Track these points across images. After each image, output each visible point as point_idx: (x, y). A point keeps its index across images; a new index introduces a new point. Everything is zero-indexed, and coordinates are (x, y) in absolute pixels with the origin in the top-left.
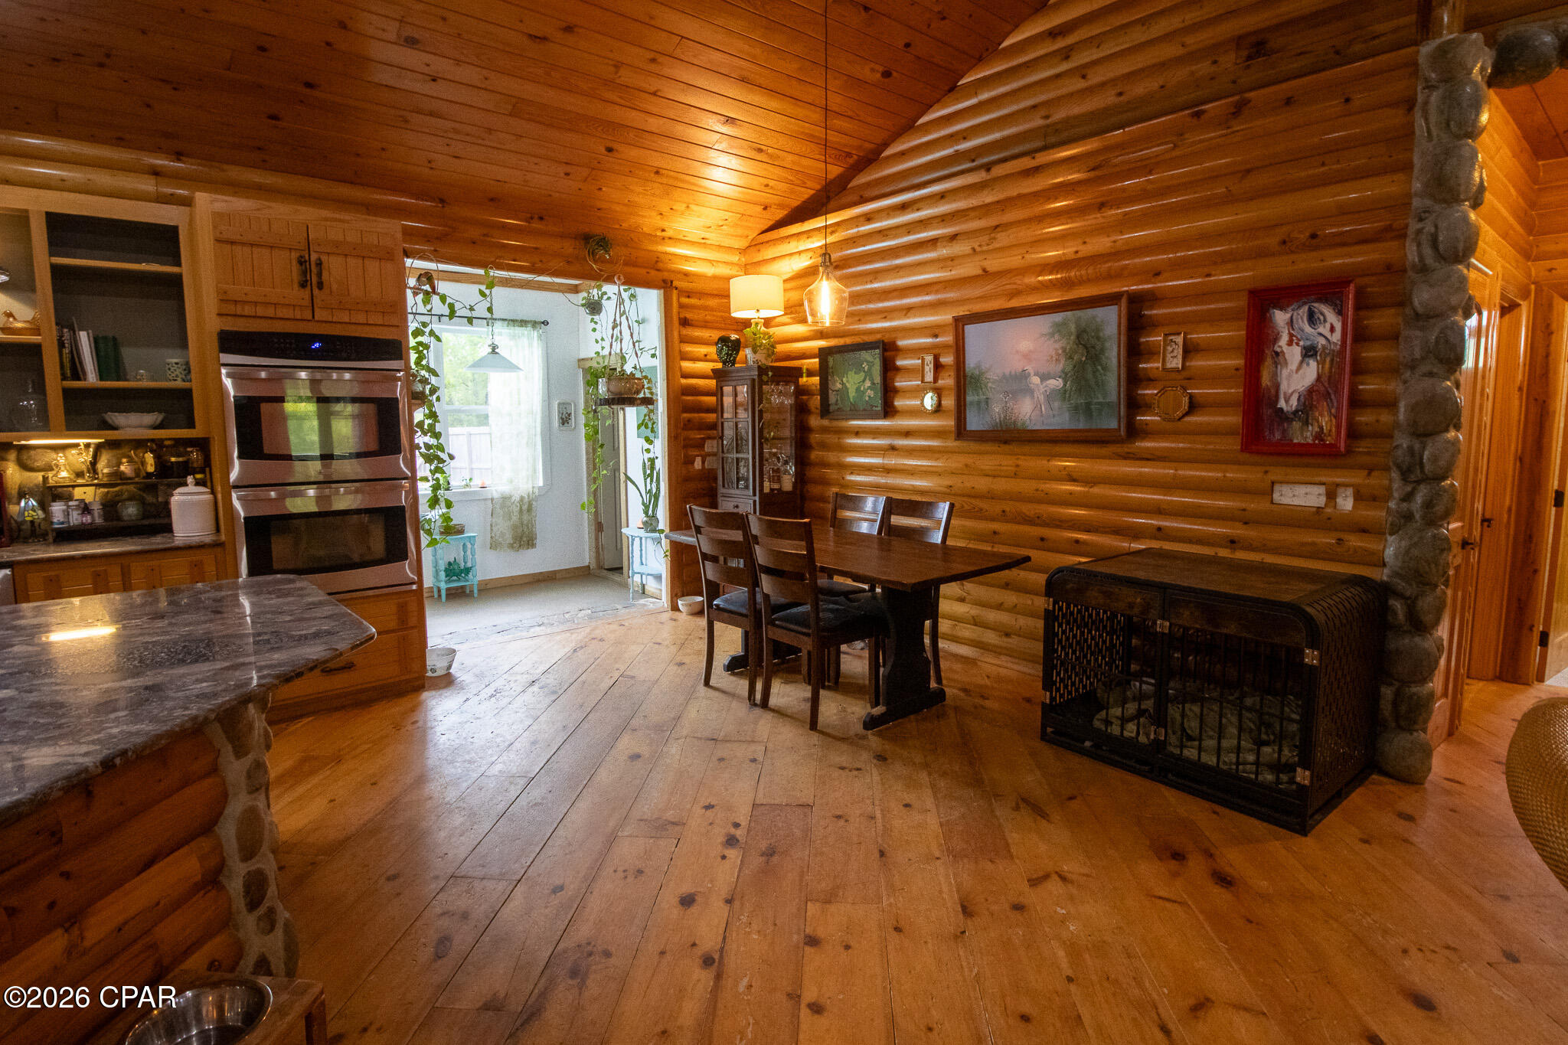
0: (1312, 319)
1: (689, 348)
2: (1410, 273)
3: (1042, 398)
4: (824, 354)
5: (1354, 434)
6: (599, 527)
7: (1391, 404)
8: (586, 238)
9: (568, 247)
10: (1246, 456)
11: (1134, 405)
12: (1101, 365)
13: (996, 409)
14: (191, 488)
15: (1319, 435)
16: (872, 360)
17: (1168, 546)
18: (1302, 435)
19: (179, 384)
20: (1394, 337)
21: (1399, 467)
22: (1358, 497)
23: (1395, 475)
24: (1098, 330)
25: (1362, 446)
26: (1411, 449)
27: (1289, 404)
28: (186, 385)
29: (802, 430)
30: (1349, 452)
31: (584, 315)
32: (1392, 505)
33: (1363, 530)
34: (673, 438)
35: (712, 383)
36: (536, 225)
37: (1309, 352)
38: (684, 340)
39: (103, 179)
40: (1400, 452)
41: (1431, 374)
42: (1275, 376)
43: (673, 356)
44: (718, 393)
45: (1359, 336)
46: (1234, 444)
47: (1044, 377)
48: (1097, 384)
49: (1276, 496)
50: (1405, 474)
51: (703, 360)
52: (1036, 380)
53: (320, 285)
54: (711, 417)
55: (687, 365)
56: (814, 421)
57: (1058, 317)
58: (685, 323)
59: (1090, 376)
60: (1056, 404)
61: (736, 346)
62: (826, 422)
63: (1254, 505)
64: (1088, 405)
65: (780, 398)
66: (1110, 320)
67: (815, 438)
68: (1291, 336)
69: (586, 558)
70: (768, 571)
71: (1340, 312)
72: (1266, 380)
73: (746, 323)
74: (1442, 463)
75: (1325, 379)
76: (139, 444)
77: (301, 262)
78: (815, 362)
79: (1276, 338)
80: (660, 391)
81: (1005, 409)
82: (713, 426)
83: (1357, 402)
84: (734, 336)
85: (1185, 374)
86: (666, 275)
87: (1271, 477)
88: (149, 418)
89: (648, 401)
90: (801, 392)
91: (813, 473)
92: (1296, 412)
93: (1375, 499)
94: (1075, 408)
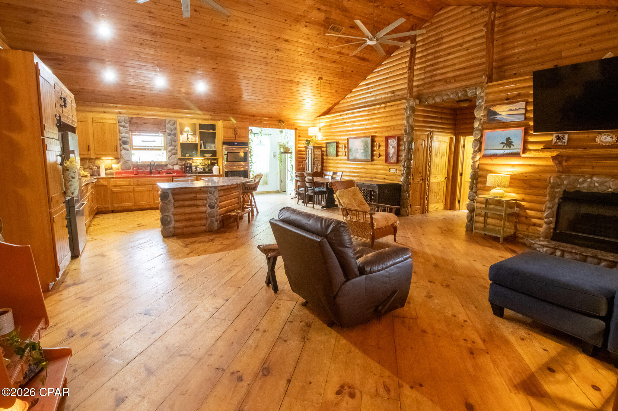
0: (393, 141)
1: (300, 142)
2: (404, 135)
3: (360, 153)
4: (327, 144)
6: (281, 182)
7: (402, 156)
8: (280, 121)
9: (276, 123)
10: (386, 164)
11: (372, 155)
12: (368, 148)
13: (354, 156)
14: (216, 166)
15: (394, 160)
16: (335, 145)
17: (377, 180)
18: (392, 161)
19: (213, 150)
20: (402, 145)
22: (399, 171)
23: (403, 167)
24: (367, 142)
25: (399, 162)
27: (391, 155)
28: (215, 150)
29: (322, 159)
31: (279, 133)
33: (399, 176)
34: (296, 160)
35: (304, 149)
36: (270, 119)
37: (393, 147)
38: (299, 140)
40: (403, 164)
43: (296, 143)
44: (306, 151)
46: (384, 162)
47: (360, 150)
48: (368, 151)
49: (390, 171)
51: (303, 145)
52: (359, 150)
53: (237, 134)
54: (304, 156)
55: (300, 145)
56: (325, 157)
57: (362, 139)
58: (299, 136)
59: (366, 150)
60: (362, 154)
61: (310, 141)
62: (327, 158)
63: (387, 172)
65: (318, 152)
66: (369, 140)
67: (325, 161)
68: (391, 144)
69: (278, 189)
70: (307, 182)
71: (396, 141)
72: (388, 151)
73: (312, 137)
75: (395, 151)
76: (208, 159)
77: (234, 130)
78: (325, 145)
79: (389, 144)
80: (293, 150)
81: (355, 156)
82: (304, 158)
84: (309, 140)
85: (379, 150)
86: (295, 127)
87: (390, 168)
88: (210, 155)
89: (291, 153)
90: (322, 151)
91: (324, 168)
92: (391, 157)
93: (401, 171)
94: (365, 156)
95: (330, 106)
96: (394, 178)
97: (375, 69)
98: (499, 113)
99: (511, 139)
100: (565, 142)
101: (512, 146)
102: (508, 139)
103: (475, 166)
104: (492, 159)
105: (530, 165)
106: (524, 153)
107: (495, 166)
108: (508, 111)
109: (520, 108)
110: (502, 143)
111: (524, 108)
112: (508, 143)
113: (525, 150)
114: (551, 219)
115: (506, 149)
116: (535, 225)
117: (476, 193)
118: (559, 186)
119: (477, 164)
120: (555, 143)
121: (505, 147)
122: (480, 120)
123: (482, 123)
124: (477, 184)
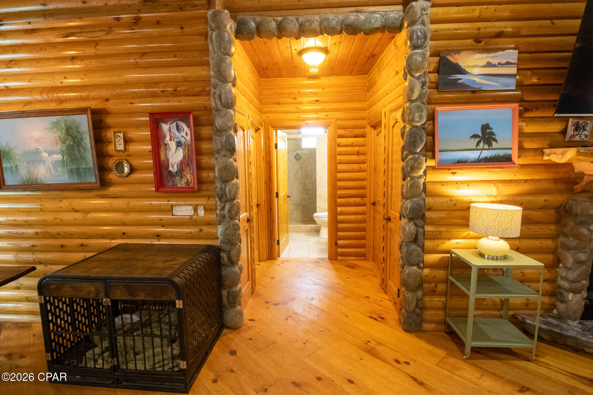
0: (178, 128)
2: (213, 111)
3: (51, 165)
5: (200, 181)
7: (212, 169)
10: (158, 194)
11: (103, 170)
12: (82, 147)
15: (187, 183)
17: (129, 241)
18: (181, 183)
20: (210, 139)
21: (218, 196)
22: (206, 210)
23: (217, 199)
24: (78, 127)
25: (205, 187)
26: (221, 188)
27: (173, 169)
30: (199, 190)
32: (218, 212)
33: (209, 224)
37: (179, 144)
40: (218, 190)
41: (225, 156)
42: (166, 155)
45: (197, 138)
46: (152, 188)
47: (50, 153)
48: (81, 157)
49: (174, 212)
50: (220, 199)
52: (45, 155)
57: (54, 119)
59: (77, 153)
60: (60, 169)
63: (167, 217)
64: (78, 169)
68: (171, 136)
71: (189, 127)
72: (163, 158)
74: (232, 193)
75: (186, 157)
79: (164, 137)
81: (30, 173)
83: (200, 168)
85: (127, 153)
87: (171, 203)
92: (177, 172)
93: (211, 210)
94: (71, 171)
96: (194, 230)
98: (467, 70)
99: (491, 129)
101: (494, 143)
102: (485, 128)
103: (418, 187)
104: (454, 171)
105: (526, 181)
106: (519, 156)
108: (485, 66)
109: (508, 63)
110: (475, 136)
111: (515, 64)
112: (487, 135)
113: (521, 149)
114: (584, 282)
115: (483, 149)
117: (422, 247)
119: (422, 181)
121: (481, 145)
122: (423, 84)
123: (426, 89)
124: (423, 227)
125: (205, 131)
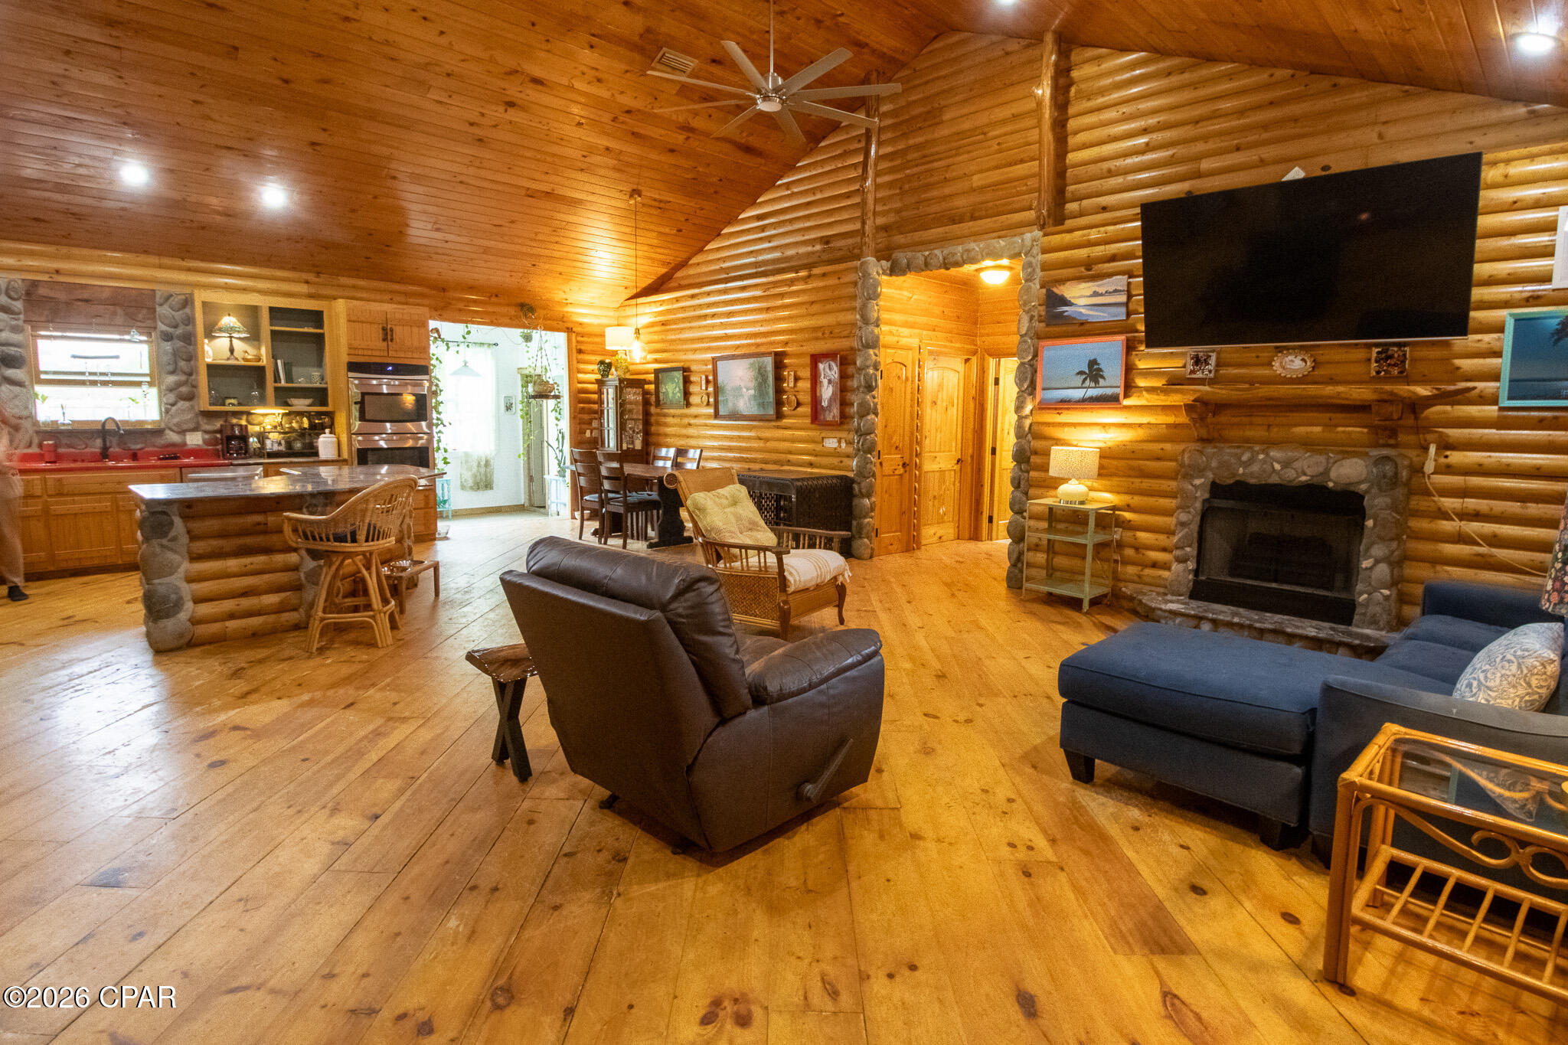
0: (830, 367)
1: (582, 366)
2: (856, 352)
3: (747, 399)
4: (657, 372)
6: (531, 479)
7: (853, 405)
8: (522, 306)
9: (512, 311)
10: (814, 426)
11: (779, 403)
12: (767, 384)
13: (730, 404)
14: (327, 435)
15: (834, 417)
16: (679, 375)
17: (792, 468)
18: (829, 417)
19: (318, 385)
20: (854, 377)
21: (856, 430)
22: (846, 443)
23: (855, 433)
24: (765, 367)
26: (859, 423)
27: (825, 404)
28: (324, 386)
29: (647, 414)
30: (842, 423)
31: (521, 340)
32: (855, 446)
33: (848, 456)
34: (573, 417)
35: (595, 387)
36: (494, 299)
37: (830, 382)
38: (579, 362)
39: (285, 287)
40: (856, 424)
41: (866, 393)
42: (820, 391)
43: (572, 371)
44: (600, 392)
46: (808, 421)
47: (748, 389)
48: (766, 392)
49: (824, 443)
51: (590, 374)
52: (745, 390)
53: (392, 340)
54: (596, 406)
55: (581, 376)
56: (653, 410)
57: (751, 360)
58: (580, 351)
59: (763, 389)
60: (752, 401)
61: (610, 365)
62: (658, 410)
63: (818, 448)
64: (763, 402)
65: (633, 396)
66: (769, 362)
67: (653, 419)
68: (824, 374)
69: (522, 499)
70: (607, 478)
71: (838, 366)
72: (818, 394)
73: (615, 353)
74: (869, 428)
75: (834, 393)
76: (301, 414)
77: (384, 329)
78: (651, 377)
79: (820, 375)
80: (564, 391)
81: (734, 405)
82: (596, 412)
84: (607, 361)
85: (796, 389)
86: (570, 325)
87: (823, 435)
88: (308, 401)
89: (556, 397)
90: (646, 393)
91: (653, 439)
92: (827, 407)
93: (850, 443)
94: (759, 404)
95: (663, 270)
96: (835, 461)
97: (781, 177)
98: (1073, 301)
99: (1098, 364)
100: (1210, 371)
101: (1101, 380)
102: (1093, 363)
103: (1024, 428)
104: (1060, 412)
105: (1140, 425)
106: (1126, 396)
107: (1066, 429)
108: (1091, 296)
109: (1116, 291)
110: (1081, 373)
111: (1124, 291)
112: (1093, 372)
113: (1129, 388)
114: (1188, 549)
115: (1089, 387)
116: (1154, 565)
117: (1026, 494)
118: (1201, 471)
119: (1027, 423)
120: (1193, 372)
121: (1087, 383)
122: (1032, 318)
123: (1036, 324)
124: (1028, 472)
125: (851, 370)
